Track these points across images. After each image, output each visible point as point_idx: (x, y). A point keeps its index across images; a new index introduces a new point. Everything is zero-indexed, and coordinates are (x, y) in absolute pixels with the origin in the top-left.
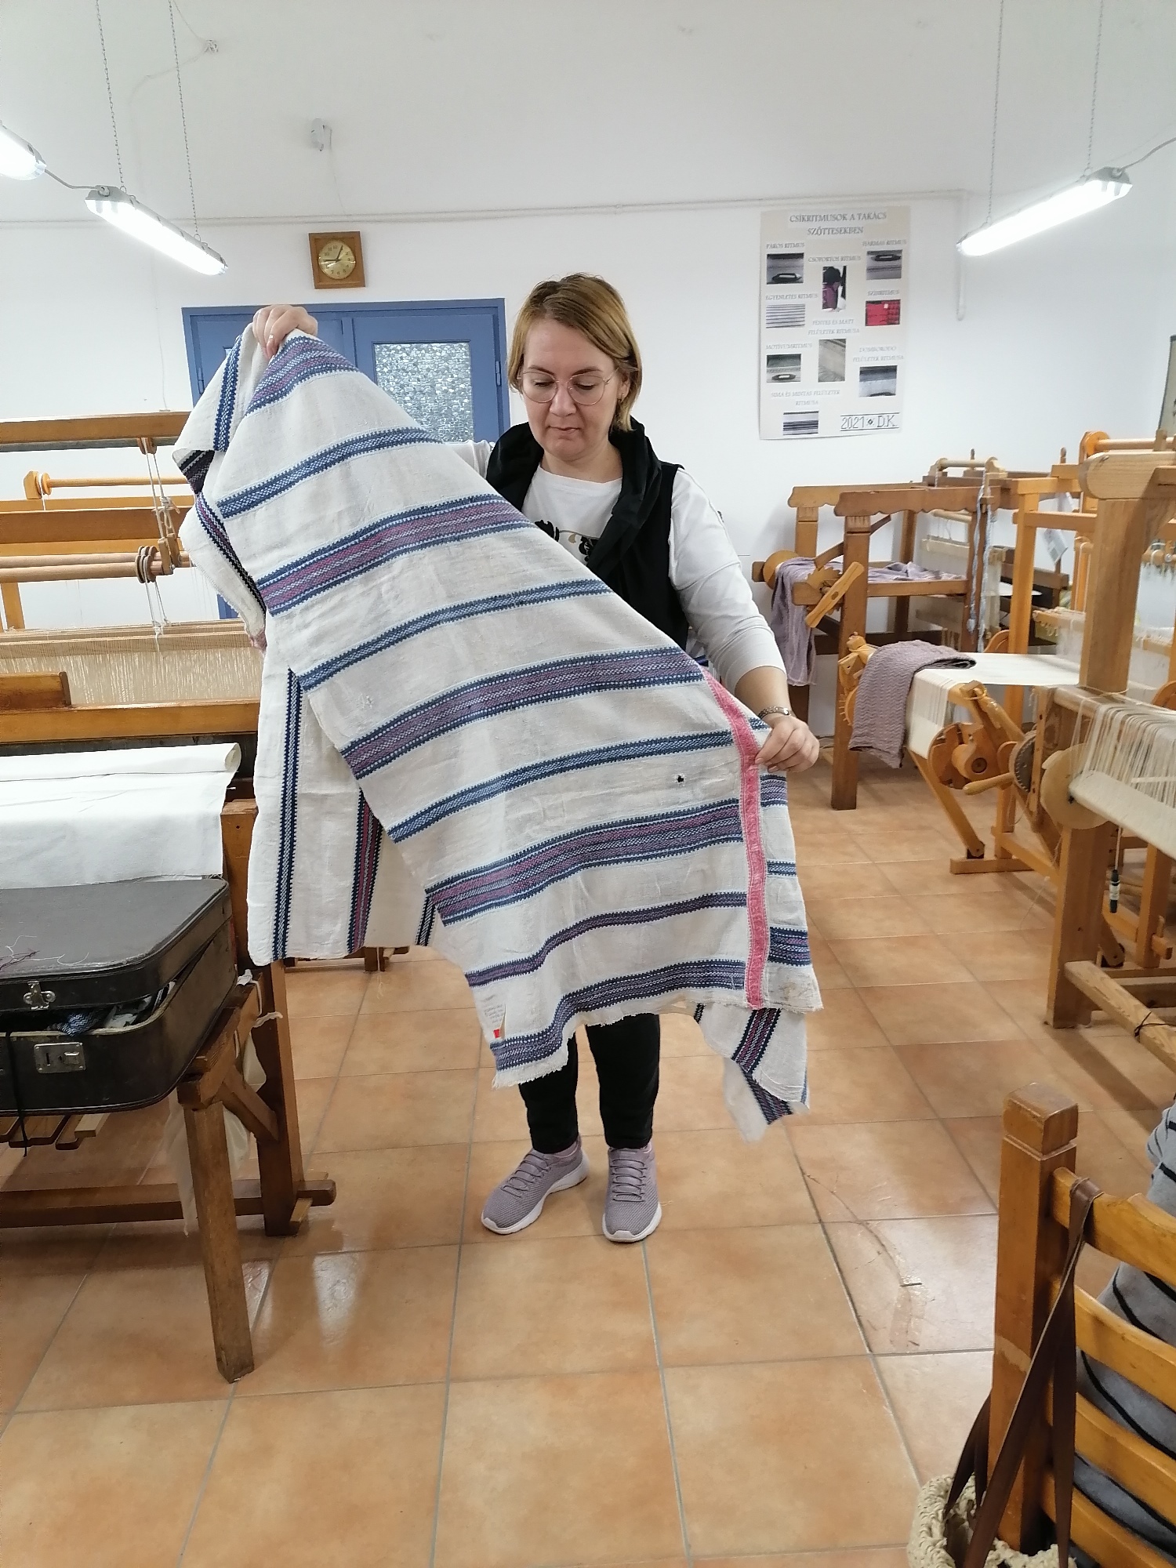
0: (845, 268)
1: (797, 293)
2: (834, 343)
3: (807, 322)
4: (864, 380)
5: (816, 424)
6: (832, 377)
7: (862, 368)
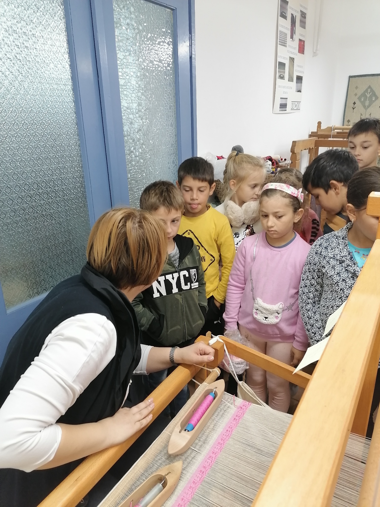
0: (296, 16)
1: (286, 26)
2: (292, 60)
3: (287, 45)
4: (297, 83)
5: (287, 105)
6: (291, 79)
7: (297, 76)
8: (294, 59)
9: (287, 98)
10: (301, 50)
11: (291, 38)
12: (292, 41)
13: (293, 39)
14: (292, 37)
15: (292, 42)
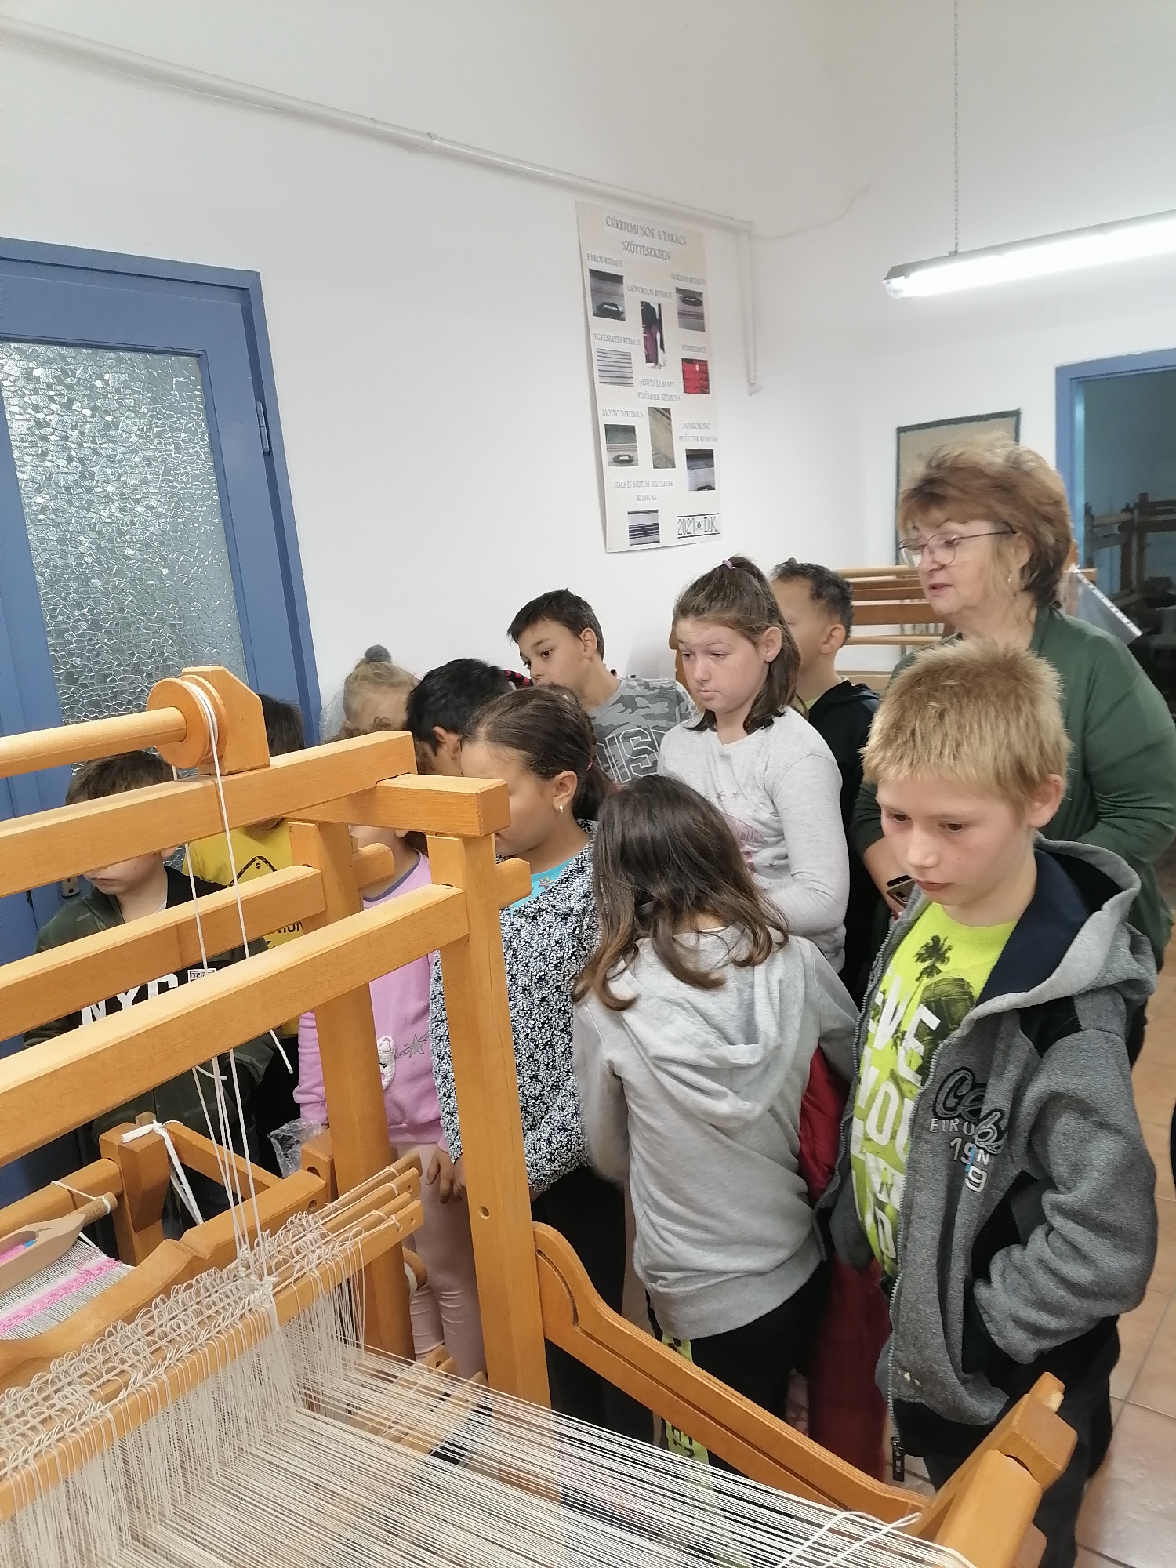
0: (659, 305)
1: (622, 335)
2: (662, 415)
3: (636, 381)
4: (689, 468)
5: (658, 528)
6: (664, 460)
7: (686, 450)
8: (668, 410)
9: (656, 511)
10: (697, 384)
15: (656, 371)
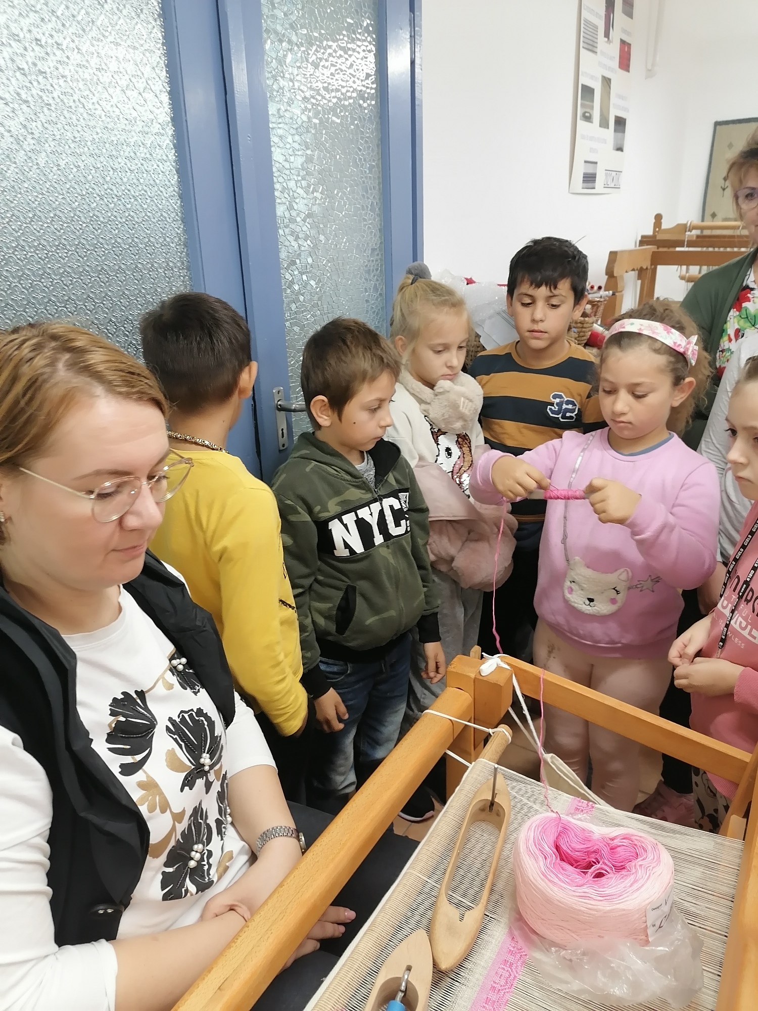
1: (596, 10)
2: (607, 81)
3: (598, 50)
4: (615, 131)
5: (595, 177)
6: (604, 124)
7: (615, 116)
8: (610, 80)
9: (596, 163)
10: (625, 63)
11: (605, 37)
12: (607, 42)
13: (609, 39)
14: (607, 35)
15: (608, 45)
